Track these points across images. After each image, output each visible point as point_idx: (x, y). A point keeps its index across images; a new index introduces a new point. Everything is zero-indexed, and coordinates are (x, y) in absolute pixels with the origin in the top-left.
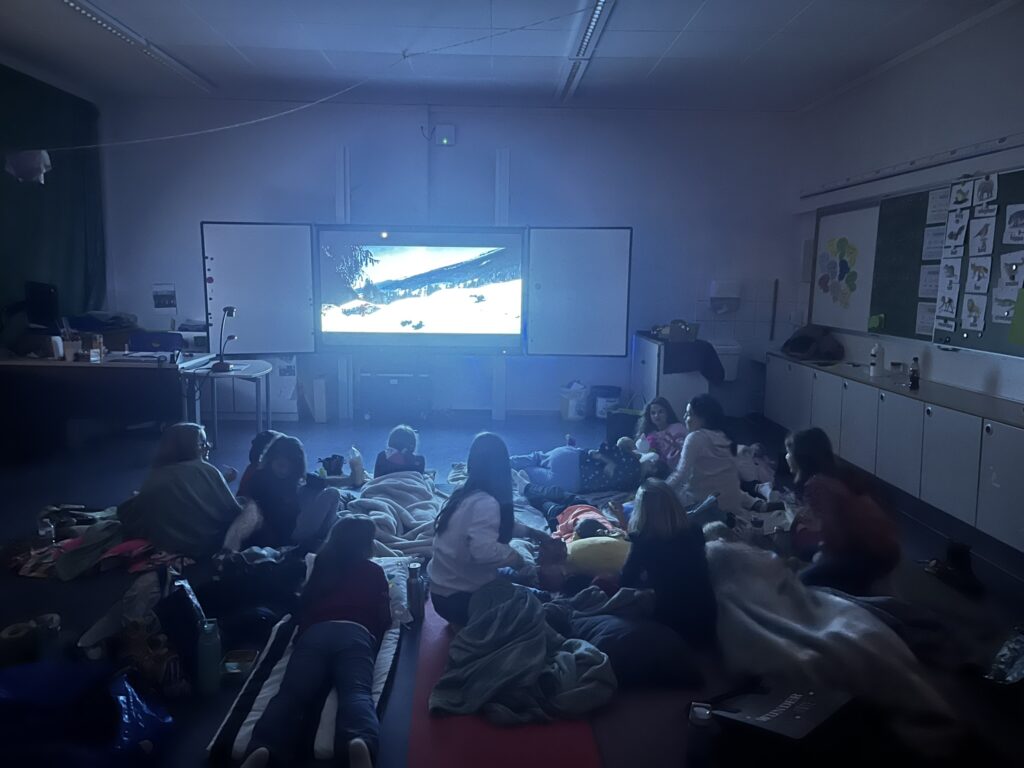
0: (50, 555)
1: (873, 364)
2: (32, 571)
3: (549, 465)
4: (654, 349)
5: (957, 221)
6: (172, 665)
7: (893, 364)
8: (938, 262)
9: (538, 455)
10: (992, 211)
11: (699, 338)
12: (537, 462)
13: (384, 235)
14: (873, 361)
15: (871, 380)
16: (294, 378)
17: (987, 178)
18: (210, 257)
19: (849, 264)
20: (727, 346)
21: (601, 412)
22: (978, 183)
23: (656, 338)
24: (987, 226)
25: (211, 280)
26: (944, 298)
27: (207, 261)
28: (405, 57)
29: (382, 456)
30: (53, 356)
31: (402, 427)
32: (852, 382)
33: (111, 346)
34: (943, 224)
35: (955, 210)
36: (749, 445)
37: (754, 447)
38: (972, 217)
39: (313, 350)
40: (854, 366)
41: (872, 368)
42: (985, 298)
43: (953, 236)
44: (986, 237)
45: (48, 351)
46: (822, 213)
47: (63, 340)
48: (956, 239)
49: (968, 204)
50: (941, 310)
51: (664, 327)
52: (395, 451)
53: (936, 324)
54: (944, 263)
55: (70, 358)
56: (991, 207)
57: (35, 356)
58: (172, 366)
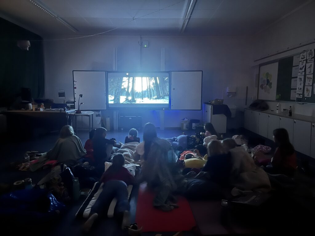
0: (28, 164)
1: (277, 109)
2: (23, 169)
3: (178, 140)
4: (209, 108)
5: (302, 64)
6: (65, 191)
7: (284, 110)
8: (297, 77)
9: (174, 138)
10: (313, 60)
11: (223, 104)
12: (174, 140)
13: (127, 74)
14: (278, 108)
15: (277, 114)
16: (100, 118)
17: (311, 50)
18: (75, 81)
19: (270, 80)
20: (232, 107)
21: (193, 128)
22: (308, 52)
23: (210, 104)
24: (311, 65)
25: (75, 88)
26: (299, 88)
27: (74, 82)
28: (134, 19)
29: (127, 137)
30: (29, 109)
31: (133, 129)
32: (271, 115)
33: (46, 107)
34: (298, 66)
35: (301, 61)
36: (240, 135)
37: (241, 136)
38: (307, 62)
39: (106, 109)
40: (272, 111)
41: (277, 110)
42: (311, 87)
43: (301, 69)
44: (311, 68)
45: (27, 108)
46: (261, 65)
47: (32, 104)
48: (302, 70)
49: (305, 59)
50: (298, 91)
51: (212, 101)
52: (131, 136)
53: (297, 96)
54: (298, 77)
55: (34, 110)
56: (312, 59)
57: (24, 109)
58: (64, 112)
